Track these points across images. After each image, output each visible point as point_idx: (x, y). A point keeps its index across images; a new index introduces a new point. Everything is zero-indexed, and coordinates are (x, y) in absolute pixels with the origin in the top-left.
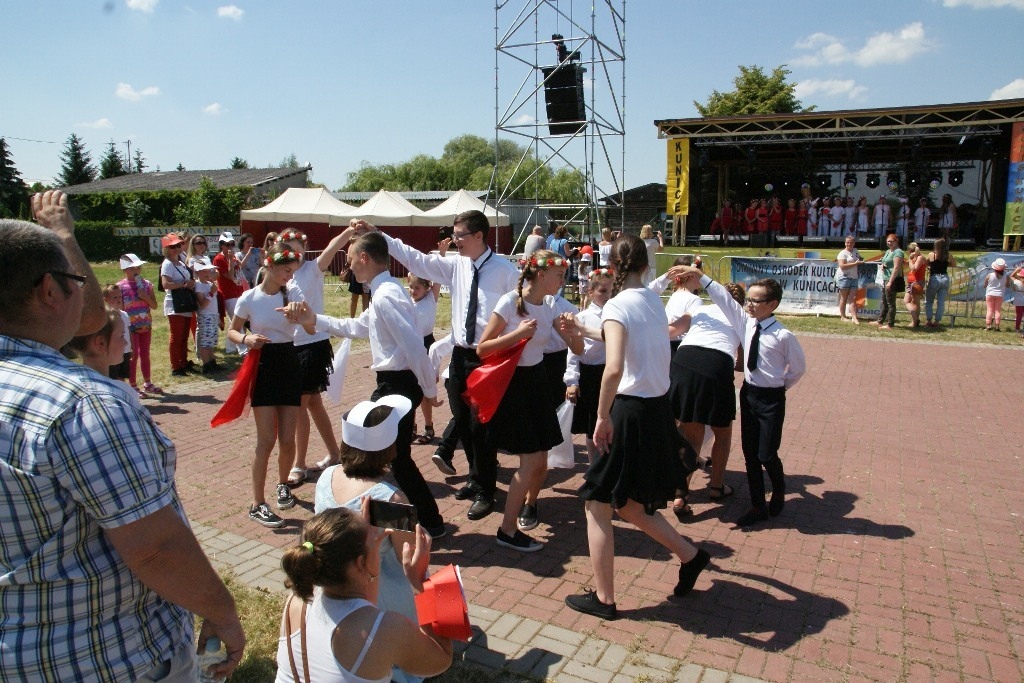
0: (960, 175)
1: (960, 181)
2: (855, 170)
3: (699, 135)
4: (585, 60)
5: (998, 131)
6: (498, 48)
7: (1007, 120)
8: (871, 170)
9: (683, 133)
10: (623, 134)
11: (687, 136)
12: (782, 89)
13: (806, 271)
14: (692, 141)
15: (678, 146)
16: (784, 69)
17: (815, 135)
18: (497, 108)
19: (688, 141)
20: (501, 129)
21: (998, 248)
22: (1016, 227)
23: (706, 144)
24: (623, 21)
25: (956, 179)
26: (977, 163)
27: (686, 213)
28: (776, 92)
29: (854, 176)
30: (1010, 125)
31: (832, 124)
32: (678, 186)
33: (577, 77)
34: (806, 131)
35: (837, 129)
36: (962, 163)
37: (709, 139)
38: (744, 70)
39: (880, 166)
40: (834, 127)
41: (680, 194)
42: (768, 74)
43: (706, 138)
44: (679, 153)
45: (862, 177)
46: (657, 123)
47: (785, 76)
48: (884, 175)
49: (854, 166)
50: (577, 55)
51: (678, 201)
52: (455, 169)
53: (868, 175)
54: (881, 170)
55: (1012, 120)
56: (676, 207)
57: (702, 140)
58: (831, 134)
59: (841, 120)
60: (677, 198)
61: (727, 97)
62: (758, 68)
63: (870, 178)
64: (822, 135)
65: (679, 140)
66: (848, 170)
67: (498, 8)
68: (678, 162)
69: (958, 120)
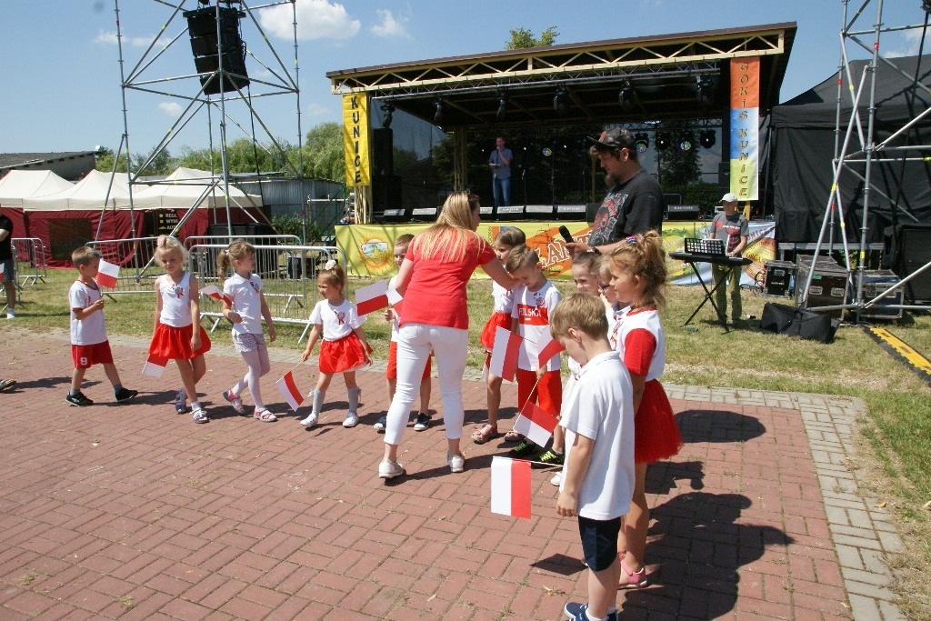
0: (712, 135)
3: (377, 88)
5: (715, 69)
7: (722, 55)
9: (358, 85)
11: (363, 89)
14: (370, 95)
15: (354, 103)
16: (553, 31)
17: (505, 80)
18: (121, 61)
19: (365, 95)
20: (129, 86)
22: (743, 190)
25: (707, 139)
27: (367, 182)
30: (728, 61)
31: (524, 67)
35: (530, 71)
36: (714, 121)
37: (394, 91)
38: (514, 33)
40: (526, 69)
42: (538, 37)
43: (387, 90)
44: (356, 110)
46: (329, 75)
47: (554, 38)
51: (359, 170)
55: (729, 54)
56: (356, 177)
58: (524, 78)
59: (534, 61)
60: (356, 165)
62: (525, 31)
64: (515, 79)
65: (355, 95)
68: (355, 122)
69: (667, 55)
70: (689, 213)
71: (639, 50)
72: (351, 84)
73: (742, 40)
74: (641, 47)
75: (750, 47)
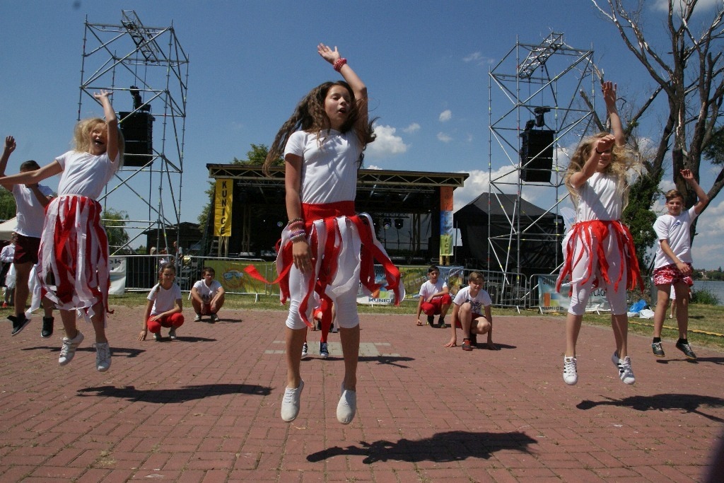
0: (401, 222)
1: (402, 226)
3: (241, 178)
4: (153, 112)
5: (432, 191)
6: (82, 88)
7: (437, 184)
9: (228, 175)
10: (181, 172)
11: (231, 177)
14: (236, 181)
15: (224, 185)
19: (232, 181)
22: (446, 250)
23: (245, 184)
24: (186, 88)
25: (399, 224)
26: (409, 215)
27: (229, 234)
32: (223, 214)
33: (149, 122)
36: (401, 215)
37: (249, 181)
38: (254, 147)
41: (225, 220)
43: (246, 180)
44: (224, 189)
46: (209, 166)
50: (148, 107)
51: (223, 226)
52: (8, 205)
55: (440, 185)
56: (222, 230)
57: (243, 181)
60: (222, 223)
62: (265, 146)
65: (225, 180)
67: (85, 55)
68: (224, 197)
69: (411, 181)
70: (421, 260)
71: (396, 177)
72: (222, 173)
73: (445, 179)
74: (398, 175)
75: (448, 182)
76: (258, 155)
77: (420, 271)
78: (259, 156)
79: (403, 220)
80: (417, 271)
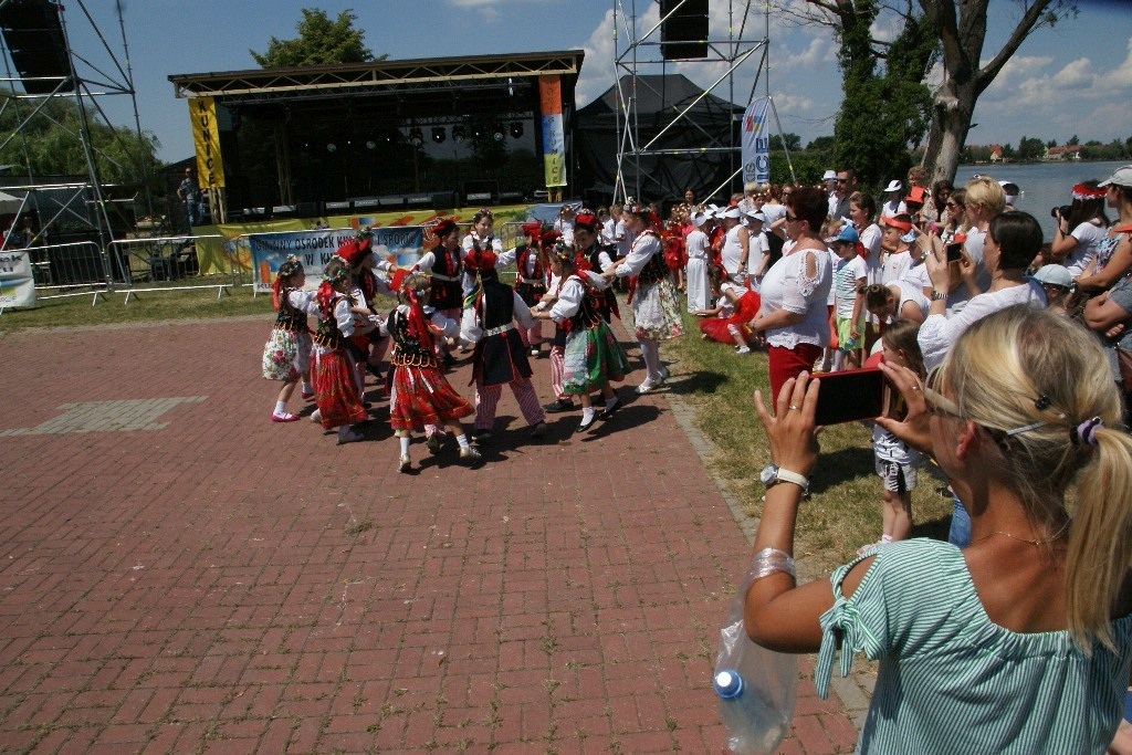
0: (520, 126)
1: (521, 133)
2: (420, 124)
3: (225, 93)
5: (527, 84)
7: (533, 73)
8: (436, 124)
10: (133, 93)
11: (211, 94)
12: (348, 35)
13: (331, 243)
16: (349, 13)
17: (353, 89)
21: (543, 200)
22: (555, 178)
25: (516, 131)
27: (222, 184)
28: (343, 40)
29: (419, 130)
30: (536, 77)
31: (369, 77)
32: (209, 153)
34: (343, 85)
35: (374, 82)
39: (443, 119)
40: (371, 79)
41: (212, 163)
42: (333, 17)
43: (234, 96)
44: (204, 112)
45: (427, 131)
46: (171, 78)
47: (352, 21)
48: (448, 129)
49: (418, 121)
51: (212, 170)
53: (433, 130)
54: (446, 123)
55: (538, 72)
56: (210, 179)
59: (377, 72)
60: (209, 168)
61: (288, 45)
63: (435, 132)
64: (360, 88)
65: (202, 99)
66: (413, 125)
68: (205, 126)
69: (490, 71)
70: (516, 197)
71: (467, 66)
72: (195, 88)
73: (546, 62)
74: (469, 64)
75: (553, 67)
76: (314, 27)
77: (513, 213)
78: (313, 29)
79: (522, 124)
80: (511, 214)
